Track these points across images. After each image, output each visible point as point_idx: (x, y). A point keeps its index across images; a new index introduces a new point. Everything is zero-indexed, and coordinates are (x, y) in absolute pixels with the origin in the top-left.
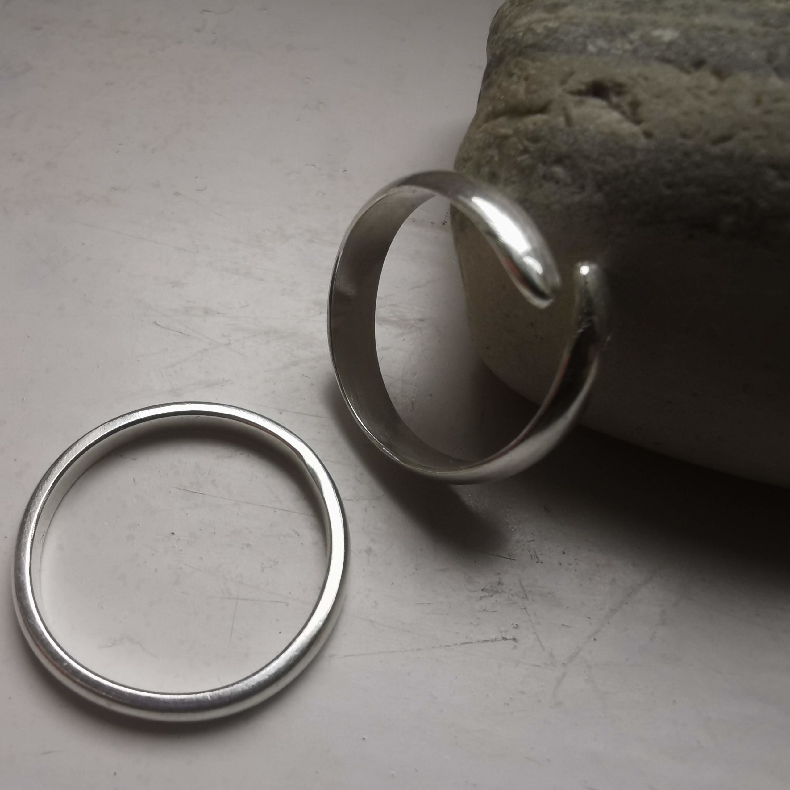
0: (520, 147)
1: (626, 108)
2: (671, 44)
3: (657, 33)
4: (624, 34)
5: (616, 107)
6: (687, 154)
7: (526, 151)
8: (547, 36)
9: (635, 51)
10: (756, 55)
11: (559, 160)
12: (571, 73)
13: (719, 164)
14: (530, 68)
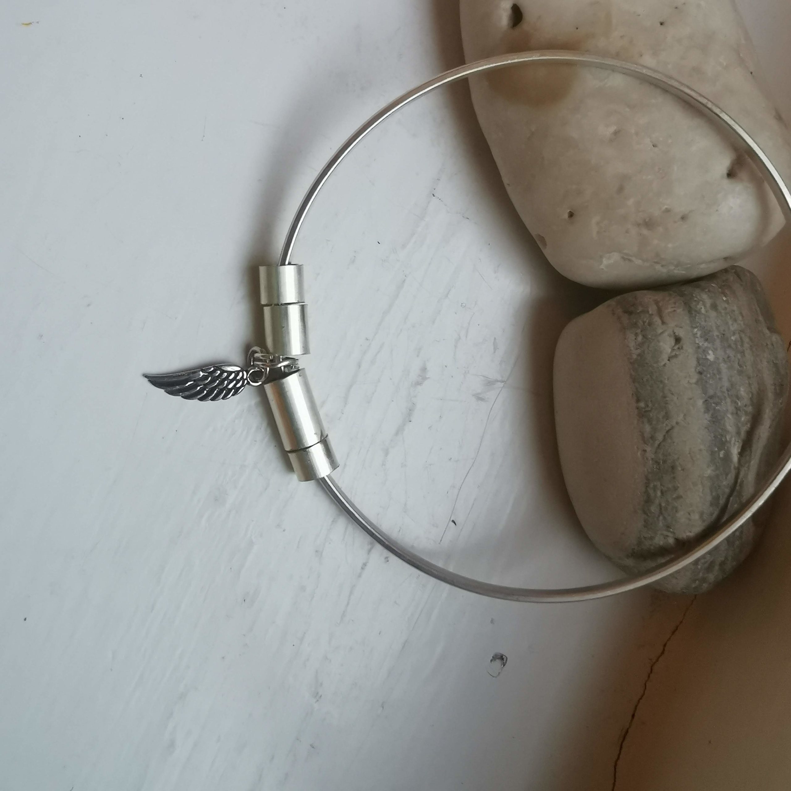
0: (645, 319)
1: (673, 354)
2: (708, 359)
3: (710, 352)
4: (706, 340)
5: (673, 350)
6: (661, 381)
7: (644, 322)
8: (696, 311)
9: (699, 347)
10: (711, 392)
11: (644, 336)
12: (681, 327)
13: (661, 394)
14: (679, 311)
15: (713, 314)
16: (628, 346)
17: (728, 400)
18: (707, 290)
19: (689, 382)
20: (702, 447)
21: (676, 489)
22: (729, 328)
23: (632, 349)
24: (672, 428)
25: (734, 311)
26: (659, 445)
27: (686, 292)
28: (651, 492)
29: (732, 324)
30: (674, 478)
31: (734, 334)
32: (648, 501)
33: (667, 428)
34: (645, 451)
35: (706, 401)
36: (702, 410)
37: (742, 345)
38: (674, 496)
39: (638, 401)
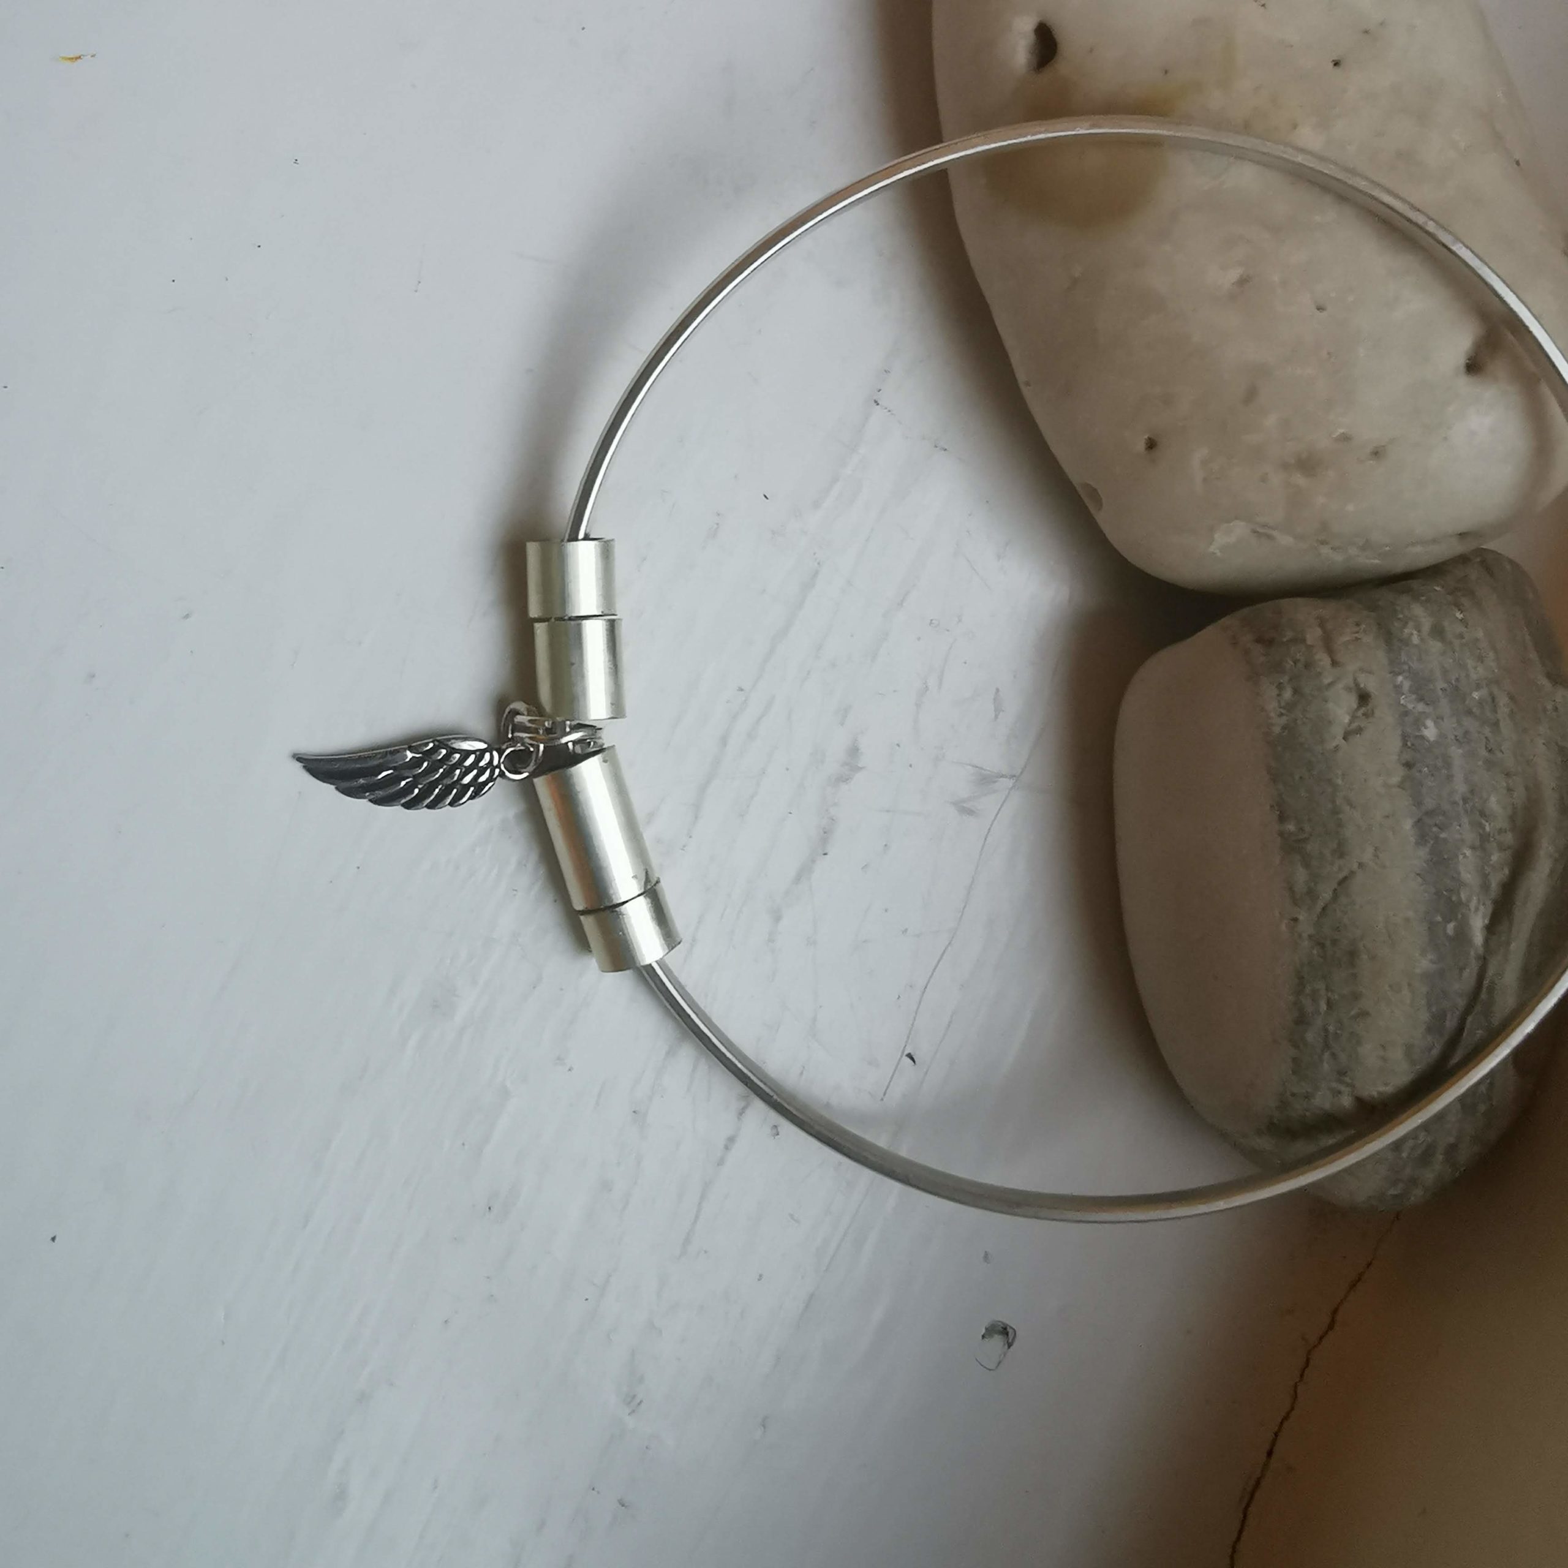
0: (1298, 656)
1: (1354, 725)
2: (1423, 737)
3: (1429, 723)
4: (1421, 699)
5: (1354, 718)
6: (1329, 781)
7: (1296, 662)
8: (1401, 640)
9: (1406, 713)
10: (1429, 803)
11: (1296, 691)
12: (1370, 672)
13: (1330, 806)
14: (1368, 639)
15: (1435, 646)
16: (1263, 709)
17: (1465, 820)
18: (1423, 598)
19: (1386, 785)
20: (1410, 914)
21: (1356, 997)
22: (1468, 676)
23: (1272, 714)
24: (1352, 873)
25: (1477, 640)
26: (1324, 909)
27: (1380, 603)
28: (1307, 1002)
29: (1475, 668)
30: (1354, 976)
31: (1478, 687)
32: (1302, 1020)
33: (1341, 876)
34: (1296, 920)
35: (1419, 820)
36: (1412, 840)
37: (1495, 711)
38: (1353, 1013)
39: (1282, 818)
